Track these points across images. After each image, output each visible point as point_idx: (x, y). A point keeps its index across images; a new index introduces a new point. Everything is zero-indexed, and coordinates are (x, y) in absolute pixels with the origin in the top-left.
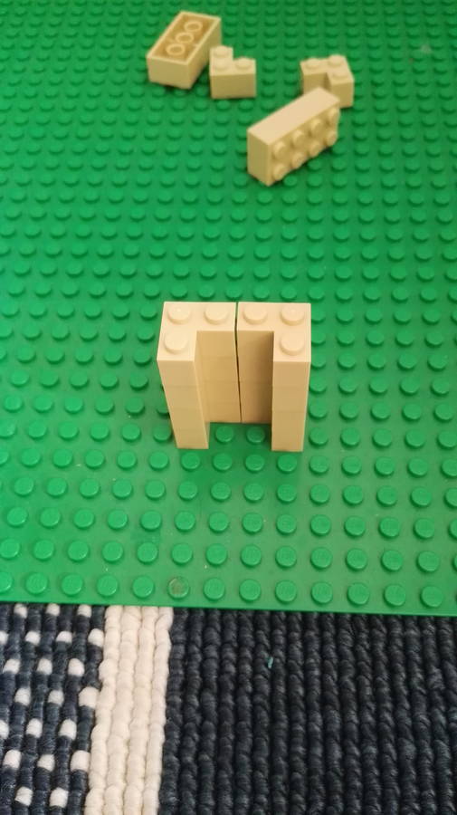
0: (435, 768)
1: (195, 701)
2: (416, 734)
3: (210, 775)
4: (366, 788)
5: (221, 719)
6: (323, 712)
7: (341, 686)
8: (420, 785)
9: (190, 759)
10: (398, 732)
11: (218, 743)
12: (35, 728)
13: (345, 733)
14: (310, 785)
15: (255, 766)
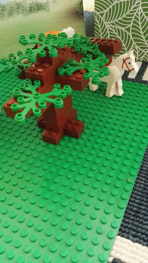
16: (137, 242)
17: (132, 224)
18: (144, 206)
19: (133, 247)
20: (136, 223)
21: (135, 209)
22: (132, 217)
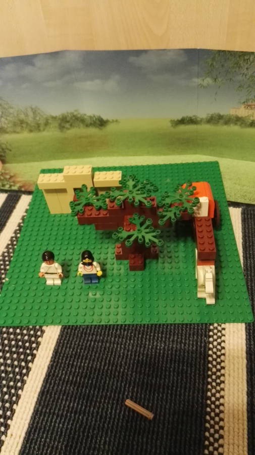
0: (112, 349)
1: (66, 330)
2: (110, 343)
3: (65, 345)
4: (97, 351)
5: (71, 334)
6: (92, 336)
7: (97, 331)
8: (108, 352)
9: (62, 341)
10: (107, 341)
11: (69, 339)
12: (32, 332)
13: (95, 340)
14: (85, 349)
15: (75, 344)
16: (49, 368)
17: (62, 363)
18: (79, 370)
19: (44, 365)
20: (63, 365)
21: (75, 363)
22: (67, 362)
